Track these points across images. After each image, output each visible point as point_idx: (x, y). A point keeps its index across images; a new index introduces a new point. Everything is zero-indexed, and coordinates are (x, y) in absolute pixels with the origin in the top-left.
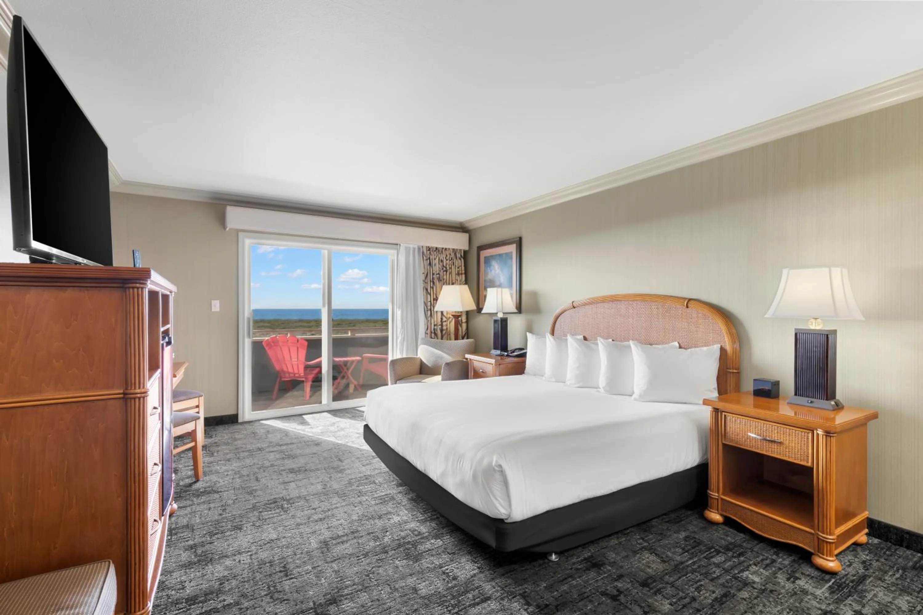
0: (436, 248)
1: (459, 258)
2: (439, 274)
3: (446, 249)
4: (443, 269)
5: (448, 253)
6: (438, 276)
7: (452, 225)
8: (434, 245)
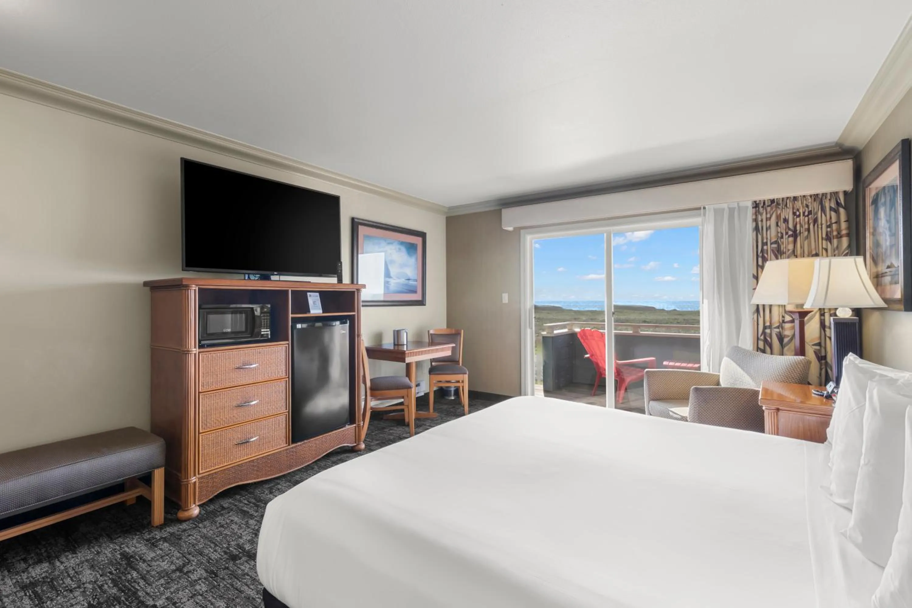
0: (773, 201)
1: (831, 209)
2: (776, 242)
3: (795, 199)
4: (787, 233)
5: (798, 204)
6: (775, 246)
7: (818, 152)
8: (768, 196)
